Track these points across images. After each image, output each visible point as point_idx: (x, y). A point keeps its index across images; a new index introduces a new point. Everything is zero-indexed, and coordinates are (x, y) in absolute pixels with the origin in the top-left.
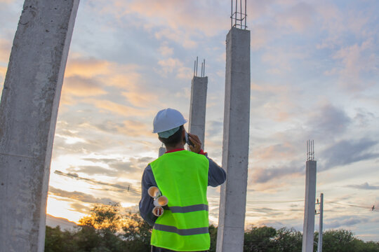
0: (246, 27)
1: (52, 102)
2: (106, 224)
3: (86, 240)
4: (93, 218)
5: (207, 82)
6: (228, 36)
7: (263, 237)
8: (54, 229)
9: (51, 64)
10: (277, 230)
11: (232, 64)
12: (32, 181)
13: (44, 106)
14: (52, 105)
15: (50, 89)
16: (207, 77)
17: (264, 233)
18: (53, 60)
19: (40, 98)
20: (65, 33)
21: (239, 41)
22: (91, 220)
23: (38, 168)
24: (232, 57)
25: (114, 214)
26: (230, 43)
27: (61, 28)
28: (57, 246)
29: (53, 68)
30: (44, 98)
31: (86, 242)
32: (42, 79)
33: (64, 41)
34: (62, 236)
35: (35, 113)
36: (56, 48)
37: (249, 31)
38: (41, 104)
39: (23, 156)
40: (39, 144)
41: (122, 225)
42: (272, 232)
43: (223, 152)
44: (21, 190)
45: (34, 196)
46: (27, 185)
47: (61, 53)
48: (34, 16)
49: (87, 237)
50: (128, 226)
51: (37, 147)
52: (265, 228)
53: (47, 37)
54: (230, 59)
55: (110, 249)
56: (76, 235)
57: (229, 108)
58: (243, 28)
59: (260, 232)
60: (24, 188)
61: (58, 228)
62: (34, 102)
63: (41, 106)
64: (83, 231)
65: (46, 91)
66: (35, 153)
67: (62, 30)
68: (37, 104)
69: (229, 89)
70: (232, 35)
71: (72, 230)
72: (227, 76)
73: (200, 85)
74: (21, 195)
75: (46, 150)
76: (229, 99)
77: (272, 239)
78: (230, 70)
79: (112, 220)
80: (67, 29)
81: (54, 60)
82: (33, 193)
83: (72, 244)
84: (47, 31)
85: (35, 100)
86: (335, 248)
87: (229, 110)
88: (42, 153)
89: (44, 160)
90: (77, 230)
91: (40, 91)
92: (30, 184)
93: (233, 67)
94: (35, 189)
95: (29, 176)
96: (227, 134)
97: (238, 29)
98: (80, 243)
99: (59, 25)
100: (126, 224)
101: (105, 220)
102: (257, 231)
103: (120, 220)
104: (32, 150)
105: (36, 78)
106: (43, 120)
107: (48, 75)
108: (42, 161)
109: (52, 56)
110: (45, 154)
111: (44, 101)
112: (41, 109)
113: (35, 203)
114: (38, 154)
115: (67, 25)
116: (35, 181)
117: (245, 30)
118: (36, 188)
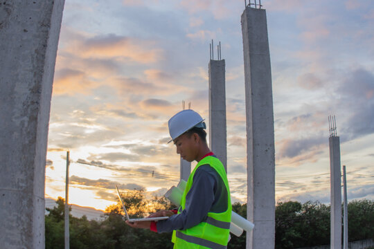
0: (261, 6)
1: (36, 119)
2: (133, 210)
3: (114, 228)
4: (119, 206)
5: (224, 65)
6: (242, 16)
7: (289, 212)
8: (80, 220)
9: (32, 71)
10: (302, 204)
11: (250, 46)
12: (19, 218)
13: (26, 124)
14: (37, 123)
15: (33, 103)
16: (224, 60)
17: (290, 208)
18: (34, 66)
19: (22, 115)
20: (47, 32)
21: (254, 22)
22: (118, 208)
23: (25, 202)
24: (249, 38)
25: (140, 200)
26: (246, 24)
27: (43, 25)
28: (85, 237)
29: (35, 75)
30: (25, 115)
31: (113, 231)
32: (23, 90)
33: (46, 41)
34: (89, 226)
35: (16, 134)
36: (36, 51)
37: (265, 10)
38: (22, 123)
39: (7, 188)
40: (24, 173)
41: (149, 210)
42: (297, 206)
43: (248, 140)
44: (7, 231)
45: (24, 237)
46: (15, 224)
47: (43, 56)
48: (9, 14)
49: (114, 226)
50: (155, 211)
51: (22, 177)
52: (290, 203)
53: (25, 38)
54: (247, 40)
55: (138, 235)
56: (103, 223)
57: (250, 93)
58: (258, 7)
59: (286, 207)
60: (11, 228)
61: (84, 218)
62: (14, 120)
63: (23, 125)
64: (110, 219)
65: (29, 106)
66: (21, 184)
67: (43, 28)
68: (18, 122)
69: (249, 73)
70: (247, 16)
71: (99, 219)
72: (245, 59)
73: (217, 69)
74: (9, 236)
75: (32, 180)
76: (249, 83)
77: (298, 214)
78: (248, 53)
79: (138, 206)
80: (49, 27)
81: (36, 66)
82: (22, 234)
83: (99, 234)
84: (25, 31)
85: (16, 118)
86: (360, 219)
87: (250, 95)
88: (29, 184)
89: (32, 192)
90: (103, 219)
91: (20, 106)
92: (17, 222)
93: (251, 49)
94: (24, 229)
95: (16, 213)
96: (251, 121)
97: (252, 9)
98: (108, 232)
99: (39, 22)
100: (152, 209)
101: (131, 207)
102: (282, 206)
103: (147, 206)
104: (17, 181)
105: (16, 89)
106: (27, 142)
107: (29, 85)
108: (30, 194)
109: (33, 61)
110: (32, 186)
111: (26, 119)
112: (24, 129)
113: (26, 245)
114: (24, 185)
115: (49, 21)
116: (22, 218)
117: (260, 10)
118: (25, 227)
